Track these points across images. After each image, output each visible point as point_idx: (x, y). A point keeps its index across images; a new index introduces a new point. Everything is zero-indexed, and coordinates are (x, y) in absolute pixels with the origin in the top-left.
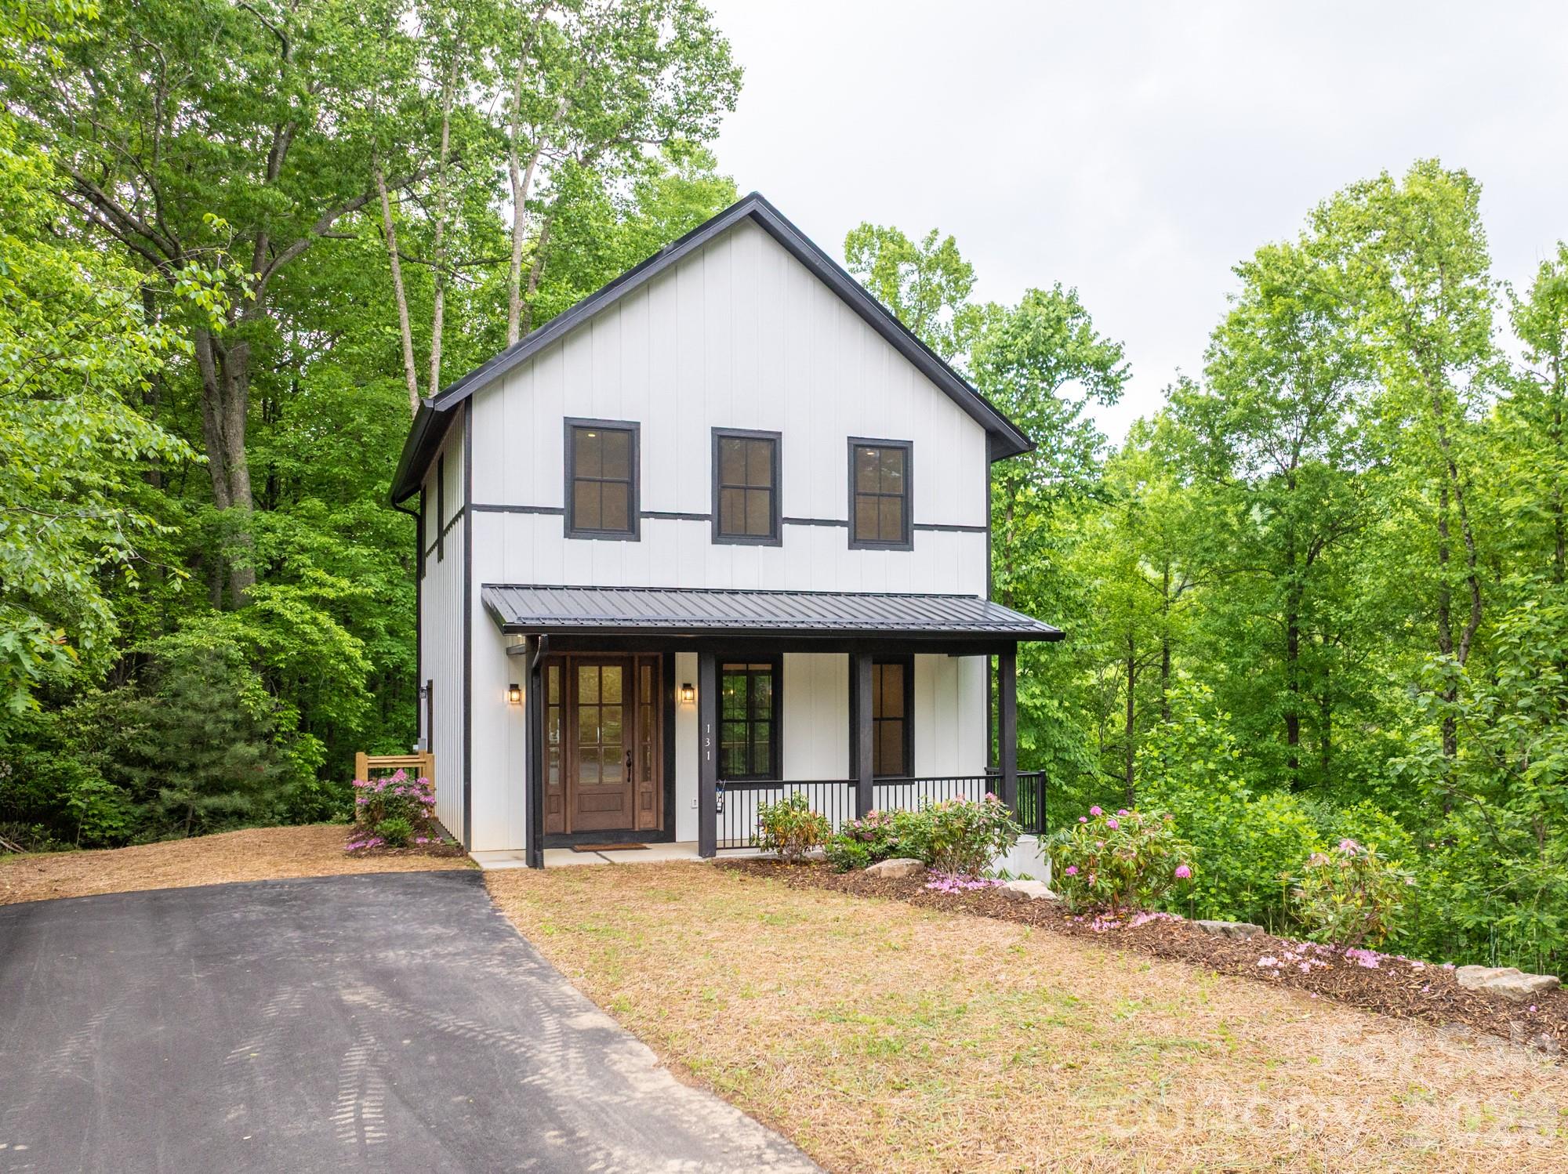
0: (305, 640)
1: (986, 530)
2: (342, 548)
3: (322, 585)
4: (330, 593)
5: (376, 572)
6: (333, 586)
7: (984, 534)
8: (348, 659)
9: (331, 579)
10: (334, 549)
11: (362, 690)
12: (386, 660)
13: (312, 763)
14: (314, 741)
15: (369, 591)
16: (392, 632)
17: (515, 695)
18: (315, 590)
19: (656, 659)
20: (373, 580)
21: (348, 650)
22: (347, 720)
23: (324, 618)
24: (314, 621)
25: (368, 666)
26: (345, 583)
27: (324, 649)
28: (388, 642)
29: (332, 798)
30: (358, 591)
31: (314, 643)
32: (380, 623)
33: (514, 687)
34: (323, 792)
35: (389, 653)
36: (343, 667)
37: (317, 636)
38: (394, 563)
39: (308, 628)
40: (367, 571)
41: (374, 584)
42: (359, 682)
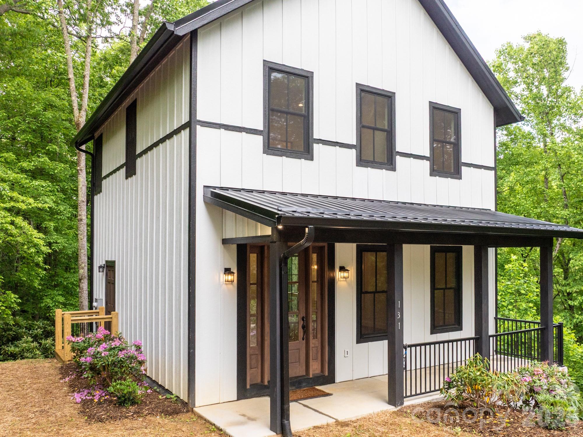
0: (7, 234)
1: (494, 169)
2: (28, 181)
3: (16, 201)
4: (23, 207)
5: (48, 196)
6: (23, 202)
7: (493, 171)
8: (35, 246)
9: (22, 198)
10: (23, 181)
11: (41, 264)
12: (55, 247)
13: (10, 308)
14: (13, 295)
15: (46, 206)
16: (56, 229)
17: (230, 277)
18: (12, 204)
19: (322, 248)
20: (47, 200)
21: (36, 241)
22: (32, 281)
23: (19, 220)
24: (12, 223)
25: (46, 249)
26: (31, 200)
27: (19, 239)
28: (55, 237)
29: (20, 327)
30: (40, 205)
31: (12, 235)
32: (52, 224)
33: (227, 271)
34: (17, 324)
35: (56, 243)
36: (33, 250)
37: (15, 231)
38: (58, 191)
39: (10, 227)
40: (43, 195)
41: (48, 203)
42: (40, 259)
